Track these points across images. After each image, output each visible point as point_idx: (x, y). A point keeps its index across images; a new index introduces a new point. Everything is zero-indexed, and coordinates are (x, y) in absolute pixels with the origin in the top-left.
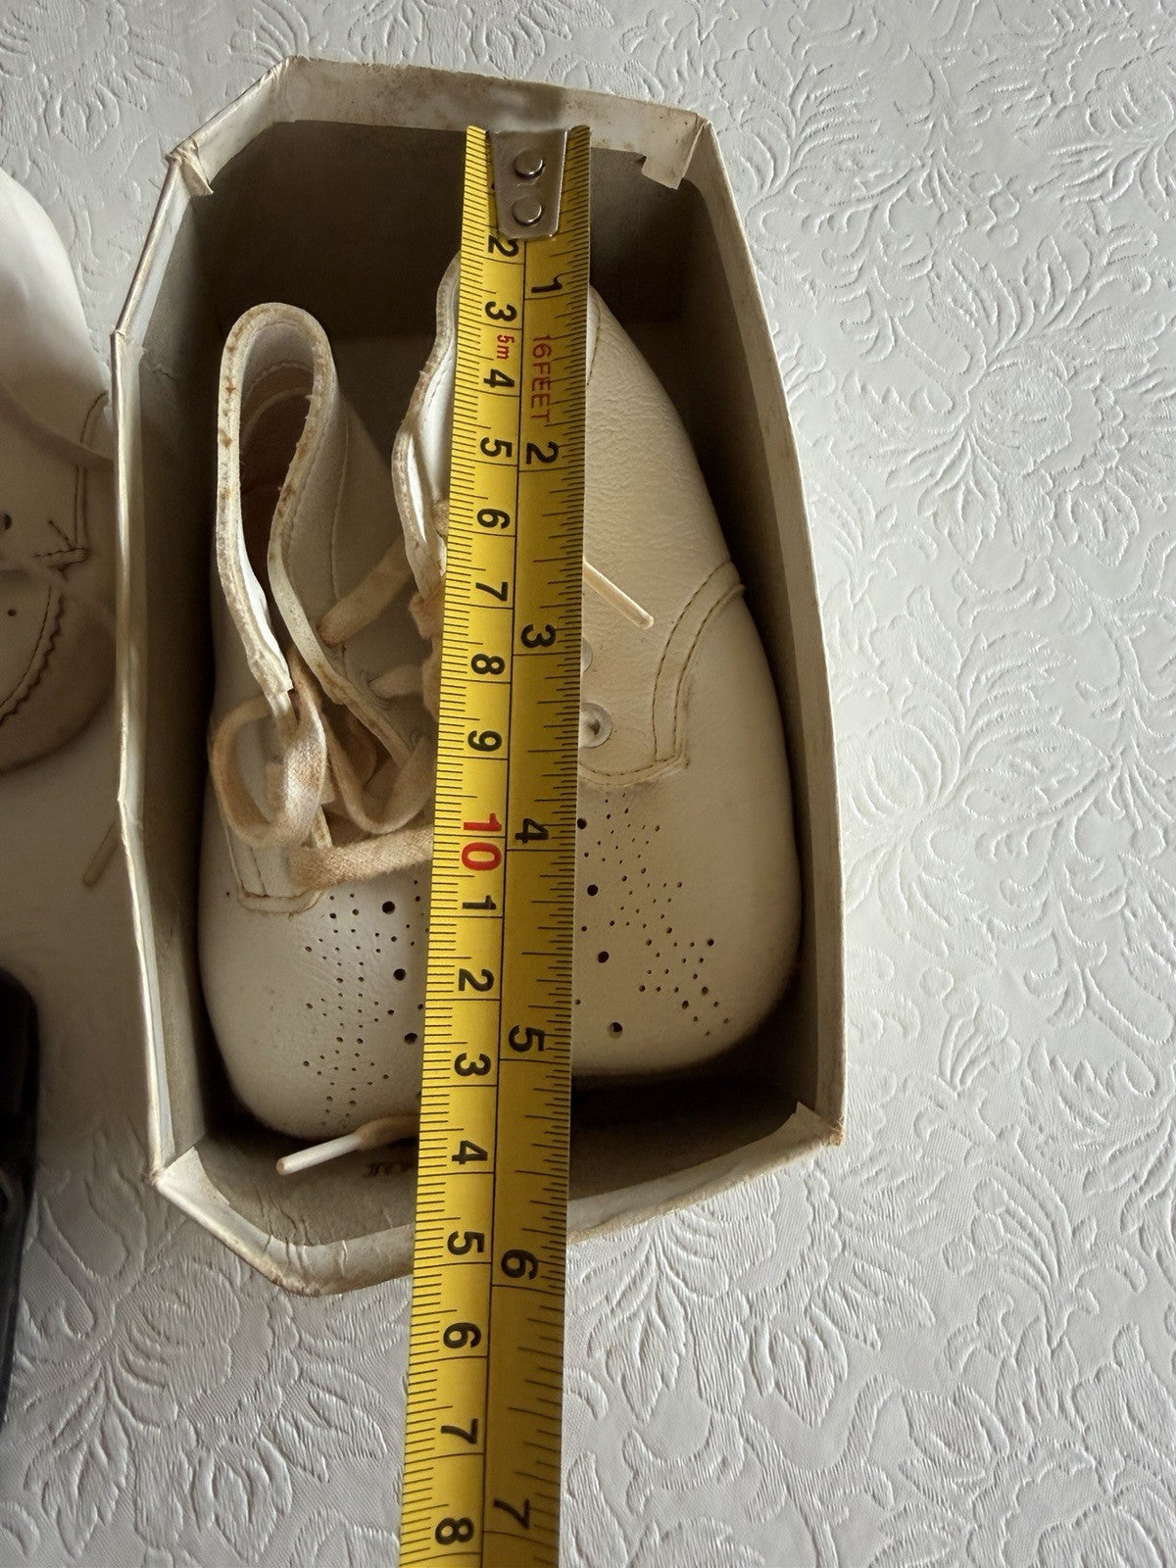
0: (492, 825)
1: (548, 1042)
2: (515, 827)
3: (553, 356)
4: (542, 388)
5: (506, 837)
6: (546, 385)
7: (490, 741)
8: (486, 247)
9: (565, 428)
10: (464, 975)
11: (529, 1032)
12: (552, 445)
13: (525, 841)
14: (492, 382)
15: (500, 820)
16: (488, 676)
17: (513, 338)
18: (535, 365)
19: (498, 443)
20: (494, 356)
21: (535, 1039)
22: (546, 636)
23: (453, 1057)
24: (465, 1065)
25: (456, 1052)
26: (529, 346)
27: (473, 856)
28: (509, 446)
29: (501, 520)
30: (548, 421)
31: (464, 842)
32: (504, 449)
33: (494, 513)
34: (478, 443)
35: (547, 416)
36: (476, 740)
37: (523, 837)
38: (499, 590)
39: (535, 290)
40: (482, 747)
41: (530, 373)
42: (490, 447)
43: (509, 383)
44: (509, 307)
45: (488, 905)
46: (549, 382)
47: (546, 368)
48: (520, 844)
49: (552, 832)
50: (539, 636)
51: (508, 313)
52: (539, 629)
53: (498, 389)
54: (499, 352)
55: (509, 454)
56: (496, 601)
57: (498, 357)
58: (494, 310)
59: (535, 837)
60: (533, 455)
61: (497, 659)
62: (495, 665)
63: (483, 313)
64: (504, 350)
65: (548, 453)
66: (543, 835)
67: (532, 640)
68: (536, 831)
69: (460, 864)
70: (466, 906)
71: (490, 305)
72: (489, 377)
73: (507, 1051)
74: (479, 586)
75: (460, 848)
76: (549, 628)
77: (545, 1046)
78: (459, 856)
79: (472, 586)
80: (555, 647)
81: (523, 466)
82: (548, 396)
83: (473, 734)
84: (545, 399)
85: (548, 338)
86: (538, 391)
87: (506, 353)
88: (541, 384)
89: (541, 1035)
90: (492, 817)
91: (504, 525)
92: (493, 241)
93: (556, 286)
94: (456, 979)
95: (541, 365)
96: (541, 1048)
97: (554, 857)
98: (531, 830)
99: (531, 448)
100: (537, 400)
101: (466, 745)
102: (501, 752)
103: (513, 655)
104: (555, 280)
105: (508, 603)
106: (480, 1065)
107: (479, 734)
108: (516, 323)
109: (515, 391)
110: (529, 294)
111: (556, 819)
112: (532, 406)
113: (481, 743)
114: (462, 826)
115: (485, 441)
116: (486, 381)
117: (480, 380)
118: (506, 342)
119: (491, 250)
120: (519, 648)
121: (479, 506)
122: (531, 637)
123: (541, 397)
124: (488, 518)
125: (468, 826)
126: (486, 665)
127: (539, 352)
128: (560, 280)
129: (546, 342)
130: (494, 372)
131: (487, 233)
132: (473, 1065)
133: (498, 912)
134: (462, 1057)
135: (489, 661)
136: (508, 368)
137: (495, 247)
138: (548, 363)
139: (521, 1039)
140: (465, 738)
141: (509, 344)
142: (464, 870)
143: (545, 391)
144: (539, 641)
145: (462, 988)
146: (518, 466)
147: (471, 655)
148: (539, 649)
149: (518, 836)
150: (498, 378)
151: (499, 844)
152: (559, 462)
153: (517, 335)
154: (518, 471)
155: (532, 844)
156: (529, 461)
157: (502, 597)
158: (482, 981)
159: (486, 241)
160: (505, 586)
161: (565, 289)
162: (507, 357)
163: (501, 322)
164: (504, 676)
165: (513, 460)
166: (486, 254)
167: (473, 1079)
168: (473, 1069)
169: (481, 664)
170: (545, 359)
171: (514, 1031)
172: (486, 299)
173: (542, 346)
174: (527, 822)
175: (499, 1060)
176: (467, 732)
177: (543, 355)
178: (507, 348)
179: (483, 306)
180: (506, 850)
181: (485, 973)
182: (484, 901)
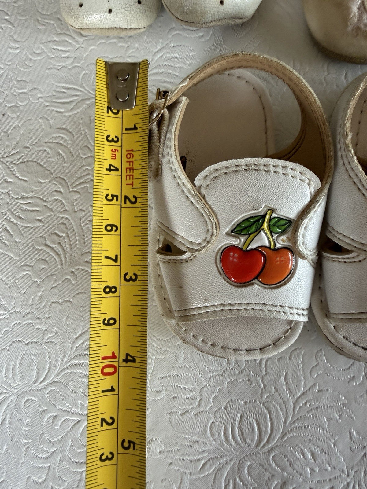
0: (114, 356)
1: (137, 447)
2: (123, 357)
3: (135, 158)
4: (130, 172)
5: (119, 361)
6: (132, 171)
7: (112, 322)
8: (106, 111)
9: (140, 190)
10: (103, 420)
11: (130, 442)
12: (135, 197)
13: (126, 363)
14: (109, 170)
15: (116, 354)
16: (111, 295)
17: (118, 150)
18: (127, 162)
19: (113, 196)
20: (111, 159)
21: (132, 445)
22: (134, 277)
23: (99, 455)
24: (104, 457)
25: (100, 453)
26: (125, 153)
27: (106, 370)
28: (117, 197)
29: (114, 228)
30: (133, 186)
31: (102, 365)
32: (115, 198)
33: (112, 226)
34: (104, 197)
35: (132, 184)
36: (106, 322)
37: (126, 361)
38: (114, 258)
39: (126, 129)
40: (109, 324)
41: (126, 165)
42: (110, 198)
43: (117, 170)
44: (116, 137)
45: (112, 389)
46: (133, 170)
47: (131, 163)
48: (124, 364)
49: (138, 360)
50: (131, 277)
51: (115, 139)
52: (131, 274)
53: (112, 173)
54: (112, 156)
55: (117, 200)
56: (113, 263)
57: (112, 159)
58: (110, 139)
59: (130, 361)
60: (127, 200)
61: (114, 287)
62: (113, 290)
63: (105, 140)
64: (114, 155)
65: (133, 200)
66: (134, 361)
67: (129, 279)
68: (131, 359)
69: (100, 375)
70: (103, 391)
71: (108, 136)
72: (108, 168)
73: (121, 450)
74: (106, 257)
75: (100, 368)
76: (135, 274)
77: (136, 448)
78: (100, 371)
79: (103, 258)
80: (137, 282)
81: (123, 205)
82: (133, 175)
83: (105, 319)
84: (131, 177)
85: (132, 150)
86: (128, 173)
87: (115, 157)
88: (130, 170)
89: (134, 444)
90: (113, 353)
91: (116, 231)
92: (109, 108)
93: (135, 128)
94: (99, 423)
95: (130, 162)
96: (134, 449)
97: (138, 370)
98: (129, 358)
99: (126, 197)
100: (128, 177)
101: (102, 325)
102: (116, 326)
103: (120, 285)
104: (135, 125)
105: (118, 263)
106: (110, 456)
107: (107, 319)
108: (119, 143)
109: (119, 173)
110: (124, 131)
111: (139, 355)
112: (126, 179)
113: (108, 323)
114: (101, 359)
115: (107, 195)
116: (107, 169)
117: (105, 170)
118: (115, 152)
119: (108, 112)
120: (123, 282)
121: (105, 223)
122: (128, 277)
123: (130, 175)
124: (109, 228)
125: (103, 358)
126: (110, 290)
127: (129, 156)
128: (137, 126)
129: (131, 152)
130: (110, 165)
131: (106, 105)
132: (107, 457)
133: (116, 392)
134: (103, 454)
135: (110, 288)
136: (116, 163)
137: (110, 111)
138: (133, 162)
139: (126, 444)
140: (101, 322)
141: (116, 153)
142: (102, 377)
143: (131, 173)
144: (131, 279)
145: (102, 425)
146: (121, 205)
147: (103, 287)
148: (131, 283)
149: (124, 361)
150: (112, 168)
151: (116, 364)
152: (137, 204)
153: (120, 149)
154: (121, 207)
155: (129, 364)
156: (125, 203)
157: (116, 261)
158: (110, 421)
159: (106, 109)
160: (116, 256)
161: (139, 130)
162: (115, 158)
163: (113, 143)
164: (117, 294)
165: (119, 203)
166: (106, 114)
167: (107, 462)
168: (107, 458)
169: (107, 290)
170: (131, 160)
171: (124, 441)
172: (107, 134)
173: (130, 154)
174: (127, 355)
175: (117, 453)
176: (102, 319)
177: (130, 158)
178: (115, 155)
179: (105, 137)
180: (119, 367)
181: (112, 418)
182: (110, 388)
